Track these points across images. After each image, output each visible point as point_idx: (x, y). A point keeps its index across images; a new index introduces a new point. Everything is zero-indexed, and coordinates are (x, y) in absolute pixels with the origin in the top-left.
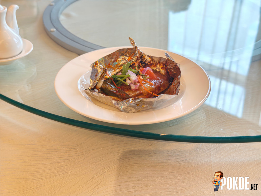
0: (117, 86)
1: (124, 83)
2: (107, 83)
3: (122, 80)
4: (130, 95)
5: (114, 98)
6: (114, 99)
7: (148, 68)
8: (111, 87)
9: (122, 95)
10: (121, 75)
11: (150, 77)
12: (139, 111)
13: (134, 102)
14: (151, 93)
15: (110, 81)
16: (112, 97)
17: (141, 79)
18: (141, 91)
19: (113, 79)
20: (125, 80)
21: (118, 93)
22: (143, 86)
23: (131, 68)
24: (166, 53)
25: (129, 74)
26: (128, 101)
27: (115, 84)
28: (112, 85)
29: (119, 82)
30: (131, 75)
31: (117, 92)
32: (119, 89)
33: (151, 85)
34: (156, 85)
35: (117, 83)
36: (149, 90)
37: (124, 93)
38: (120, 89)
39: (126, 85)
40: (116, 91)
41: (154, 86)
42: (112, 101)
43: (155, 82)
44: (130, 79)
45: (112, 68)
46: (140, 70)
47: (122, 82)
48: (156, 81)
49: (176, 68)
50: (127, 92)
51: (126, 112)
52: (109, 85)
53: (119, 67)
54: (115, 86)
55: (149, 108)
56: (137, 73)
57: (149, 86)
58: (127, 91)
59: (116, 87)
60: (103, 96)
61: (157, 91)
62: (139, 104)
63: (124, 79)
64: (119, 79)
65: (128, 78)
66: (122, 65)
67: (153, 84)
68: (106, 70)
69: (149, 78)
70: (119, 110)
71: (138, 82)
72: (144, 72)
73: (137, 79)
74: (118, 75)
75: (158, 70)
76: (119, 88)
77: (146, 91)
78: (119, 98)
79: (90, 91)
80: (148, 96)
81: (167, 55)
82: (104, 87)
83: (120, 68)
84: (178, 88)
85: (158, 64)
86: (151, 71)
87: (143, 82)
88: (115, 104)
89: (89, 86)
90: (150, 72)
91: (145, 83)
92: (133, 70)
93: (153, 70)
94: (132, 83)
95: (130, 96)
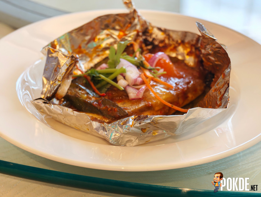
0: (99, 93)
1: (113, 86)
2: (77, 87)
3: (109, 80)
4: (126, 109)
5: (95, 116)
6: (95, 120)
7: (160, 53)
8: (88, 94)
9: (111, 110)
10: (106, 68)
11: (165, 73)
12: (147, 143)
13: (137, 125)
14: (170, 105)
15: (84, 81)
16: (91, 115)
17: (147, 77)
18: (148, 102)
19: (89, 78)
20: (115, 80)
21: (102, 107)
22: (153, 92)
23: (125, 53)
24: (198, 24)
25: (124, 67)
26: (125, 123)
27: (94, 88)
28: (88, 91)
29: (103, 83)
30: (127, 69)
31: (99, 104)
32: (103, 98)
33: (168, 89)
34: (178, 88)
35: (99, 85)
36: (166, 100)
37: (114, 105)
38: (106, 98)
39: (118, 90)
40: (98, 102)
41: (175, 90)
42: (91, 124)
43: (176, 83)
44: (124, 78)
45: (87, 54)
46: (144, 59)
47: (108, 83)
48: (177, 80)
49: (220, 54)
50: (120, 105)
51: (119, 145)
52: (83, 90)
53: (101, 53)
54: (94, 91)
55: (167, 135)
56: (138, 65)
57: (164, 90)
58: (120, 101)
59: (97, 94)
60: (72, 114)
61: (181, 101)
62: (147, 129)
63: (112, 76)
64: (103, 77)
65: (122, 75)
66: (106, 49)
67: (172, 87)
68: (76, 58)
69: (163, 75)
70: (106, 141)
71: (143, 83)
72: (153, 61)
73: (140, 77)
74: (98, 69)
75: (180, 58)
76: (103, 96)
77: (159, 102)
78: (104, 116)
79: (44, 103)
80: (163, 112)
81: (200, 27)
82: (73, 95)
83: (103, 55)
84: (226, 95)
85: (179, 44)
86: (168, 61)
87: (152, 83)
88: (97, 129)
89: (40, 92)
90: (165, 61)
91: (156, 85)
92: (129, 58)
93: (171, 58)
94: (130, 84)
95: (126, 111)
